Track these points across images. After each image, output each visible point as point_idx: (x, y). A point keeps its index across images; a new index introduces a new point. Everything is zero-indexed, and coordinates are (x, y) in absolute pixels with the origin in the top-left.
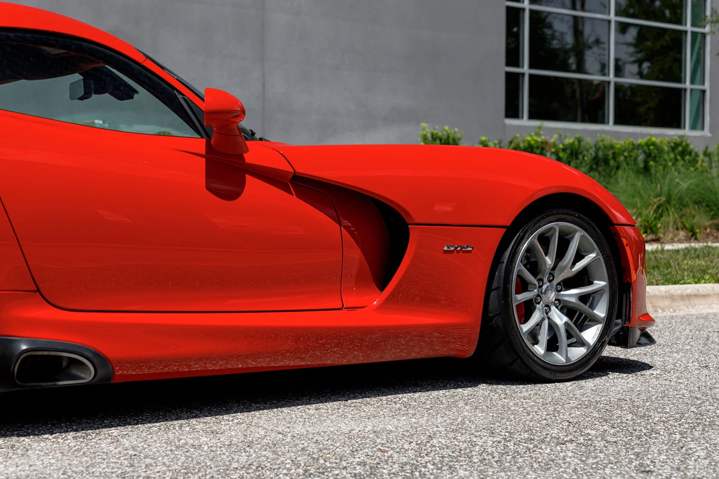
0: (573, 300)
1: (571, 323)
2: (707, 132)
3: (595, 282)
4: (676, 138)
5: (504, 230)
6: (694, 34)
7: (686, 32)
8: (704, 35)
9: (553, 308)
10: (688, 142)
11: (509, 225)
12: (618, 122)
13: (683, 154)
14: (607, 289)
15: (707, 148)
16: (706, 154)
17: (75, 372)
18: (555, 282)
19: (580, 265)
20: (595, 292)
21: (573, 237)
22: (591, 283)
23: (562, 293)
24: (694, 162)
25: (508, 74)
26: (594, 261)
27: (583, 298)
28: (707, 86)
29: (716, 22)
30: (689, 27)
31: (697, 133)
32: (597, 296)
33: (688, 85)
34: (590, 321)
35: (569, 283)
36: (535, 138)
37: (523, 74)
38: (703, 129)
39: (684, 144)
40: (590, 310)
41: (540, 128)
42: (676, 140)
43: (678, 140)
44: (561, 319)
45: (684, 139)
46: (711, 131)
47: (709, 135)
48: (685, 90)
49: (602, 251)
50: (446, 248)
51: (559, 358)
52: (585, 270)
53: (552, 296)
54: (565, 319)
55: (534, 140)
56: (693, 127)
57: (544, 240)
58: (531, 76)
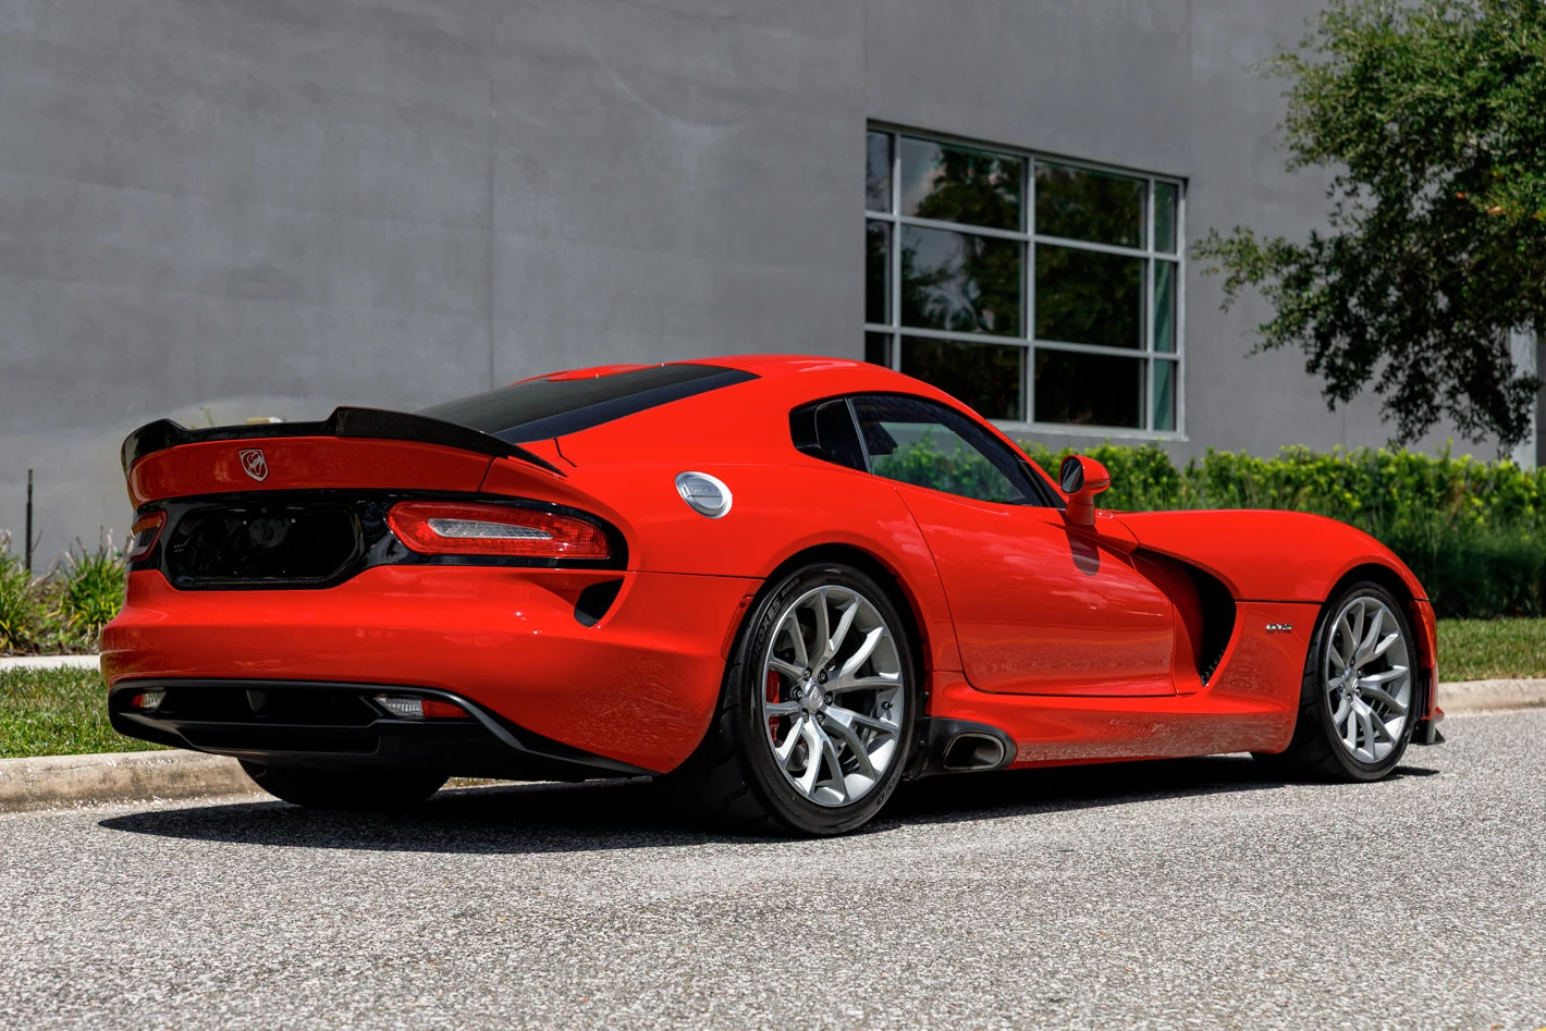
0: (1374, 688)
1: (1376, 715)
2: (1180, 435)
3: (1395, 667)
4: (1144, 445)
5: (1319, 606)
6: (1159, 262)
7: (1146, 260)
8: (1175, 265)
9: (1356, 697)
10: (1166, 453)
11: (1324, 600)
12: (1040, 417)
13: (1157, 473)
14: (1409, 676)
15: (1193, 464)
16: (1190, 473)
17: (979, 755)
18: (1356, 667)
19: (1381, 647)
20: (1394, 680)
21: (1374, 616)
22: (1391, 669)
23: (1363, 679)
24: (1173, 488)
25: (870, 336)
26: (1396, 642)
27: (1385, 685)
28: (1180, 354)
29: (1217, 252)
30: (1150, 252)
31: (1164, 436)
32: (1396, 684)
33: (1150, 352)
34: (1390, 712)
35: (1369, 669)
36: (926, 452)
37: (891, 336)
38: (1174, 428)
39: (1159, 456)
40: (1391, 698)
41: (927, 434)
42: (1143, 449)
43: (1149, 451)
44: (1365, 709)
45: (1159, 449)
46: (1187, 432)
47: (1185, 439)
48: (1146, 360)
49: (1404, 633)
50: (1268, 627)
51: (1366, 754)
52: (1384, 656)
53: (1354, 683)
54: (1370, 709)
55: (927, 456)
56: (1158, 426)
57: (1351, 618)
58: (904, 338)
